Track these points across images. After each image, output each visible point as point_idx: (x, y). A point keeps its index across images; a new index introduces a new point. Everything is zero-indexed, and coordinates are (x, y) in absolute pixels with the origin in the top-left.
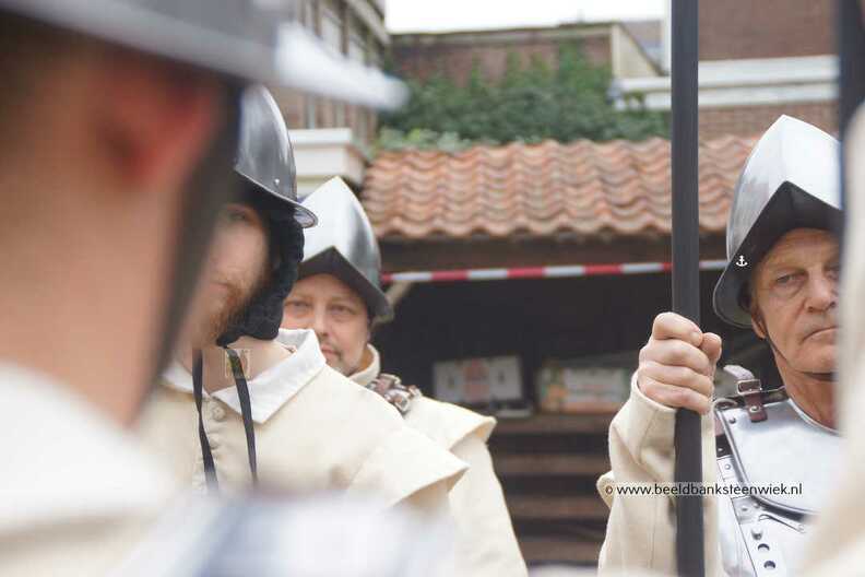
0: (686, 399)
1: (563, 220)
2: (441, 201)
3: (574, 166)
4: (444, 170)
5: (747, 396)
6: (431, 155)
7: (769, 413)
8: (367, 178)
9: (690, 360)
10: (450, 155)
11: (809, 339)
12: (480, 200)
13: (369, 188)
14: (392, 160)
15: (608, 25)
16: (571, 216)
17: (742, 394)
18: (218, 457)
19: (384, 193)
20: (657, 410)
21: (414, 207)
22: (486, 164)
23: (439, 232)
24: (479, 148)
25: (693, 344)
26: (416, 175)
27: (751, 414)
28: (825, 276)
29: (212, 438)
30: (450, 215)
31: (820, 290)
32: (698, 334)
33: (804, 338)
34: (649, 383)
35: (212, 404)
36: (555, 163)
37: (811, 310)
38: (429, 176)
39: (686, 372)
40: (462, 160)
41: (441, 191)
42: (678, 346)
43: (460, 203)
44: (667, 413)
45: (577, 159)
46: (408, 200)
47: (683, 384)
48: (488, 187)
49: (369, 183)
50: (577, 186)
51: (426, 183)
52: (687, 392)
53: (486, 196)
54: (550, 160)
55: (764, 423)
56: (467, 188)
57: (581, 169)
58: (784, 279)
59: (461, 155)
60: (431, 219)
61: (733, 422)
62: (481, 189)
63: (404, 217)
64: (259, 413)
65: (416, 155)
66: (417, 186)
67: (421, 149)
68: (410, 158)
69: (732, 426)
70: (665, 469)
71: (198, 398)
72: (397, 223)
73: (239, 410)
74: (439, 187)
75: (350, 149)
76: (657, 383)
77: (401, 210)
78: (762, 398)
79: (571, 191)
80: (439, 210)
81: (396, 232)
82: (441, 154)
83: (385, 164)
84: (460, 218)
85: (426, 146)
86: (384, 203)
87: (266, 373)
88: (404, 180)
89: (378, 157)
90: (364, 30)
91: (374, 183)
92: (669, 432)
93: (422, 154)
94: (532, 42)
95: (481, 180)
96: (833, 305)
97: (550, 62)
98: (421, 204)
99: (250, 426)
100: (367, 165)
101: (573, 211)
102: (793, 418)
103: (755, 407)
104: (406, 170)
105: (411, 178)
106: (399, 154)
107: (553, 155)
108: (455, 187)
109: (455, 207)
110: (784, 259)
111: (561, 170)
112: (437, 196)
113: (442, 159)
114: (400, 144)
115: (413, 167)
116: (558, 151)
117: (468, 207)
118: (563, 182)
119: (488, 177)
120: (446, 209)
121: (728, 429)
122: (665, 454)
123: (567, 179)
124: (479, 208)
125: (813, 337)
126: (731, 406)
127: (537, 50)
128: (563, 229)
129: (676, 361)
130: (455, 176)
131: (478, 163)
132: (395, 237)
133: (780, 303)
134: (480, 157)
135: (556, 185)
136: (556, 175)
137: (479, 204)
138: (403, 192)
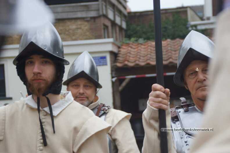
0: (161, 106)
1: (171, 60)
2: (138, 56)
3: (175, 46)
4: (139, 48)
5: (184, 105)
6: (136, 44)
7: (189, 110)
8: (119, 51)
9: (162, 96)
10: (141, 44)
11: (198, 90)
12: (149, 56)
13: (120, 54)
14: (126, 46)
15: (186, 7)
16: (173, 59)
17: (182, 105)
18: (45, 125)
19: (123, 55)
20: (153, 109)
21: (131, 58)
22: (151, 46)
23: (137, 65)
24: (149, 42)
25: (162, 91)
26: (132, 50)
27: (184, 110)
28: (202, 73)
29: (43, 120)
30: (141, 60)
31: (201, 76)
32: (163, 89)
33: (197, 89)
34: (151, 102)
35: (43, 111)
36: (169, 45)
37: (199, 82)
38: (136, 50)
39: (160, 99)
40: (144, 45)
41: (139, 54)
42: (158, 92)
43: (143, 57)
44: (156, 110)
45: (176, 44)
46: (130, 57)
47: (160, 102)
48: (151, 52)
49: (120, 52)
50: (175, 51)
51: (134, 52)
52: (161, 104)
53: (150, 55)
54: (168, 44)
55: (188, 112)
56: (146, 53)
57: (176, 47)
58: (192, 74)
59: (144, 44)
60: (135, 61)
61: (180, 112)
62: (149, 53)
63: (128, 61)
64: (55, 113)
65: (132, 44)
66: (132, 53)
67: (133, 43)
68: (131, 45)
69: (180, 113)
70: (156, 125)
71: (39, 110)
72: (126, 63)
73: (49, 113)
74: (138, 52)
75: (113, 44)
76: (153, 103)
77: (127, 59)
78: (188, 106)
79: (173, 52)
80: (138, 59)
81: (126, 65)
82: (139, 44)
83: (124, 47)
84: (144, 61)
85: (135, 42)
86: (123, 57)
87: (57, 103)
88: (129, 51)
89: (122, 45)
90: (120, 12)
91: (121, 52)
92: (157, 115)
93: (134, 44)
94: (166, 13)
95: (149, 50)
96: (205, 80)
97: (171, 18)
98: (133, 57)
99: (52, 117)
100: (119, 47)
101: (173, 58)
102: (196, 111)
103: (185, 108)
104: (130, 49)
105: (131, 51)
106: (128, 44)
107: (169, 43)
108: (142, 52)
109: (142, 58)
110: (192, 68)
111: (171, 47)
112: (138, 55)
113: (140, 45)
114: (128, 42)
115: (131, 47)
116: (170, 42)
117: (145, 58)
118: (171, 50)
119: (151, 50)
120: (140, 58)
121: (178, 114)
122: (156, 121)
123: (172, 49)
124: (148, 58)
125: (199, 89)
126: (180, 108)
127: (167, 15)
128: (171, 63)
129: (157, 96)
130: (142, 50)
131: (148, 46)
132: (125, 67)
133: (191, 80)
134: (150, 44)
135: (170, 51)
136: (169, 48)
137: (148, 57)
138: (129, 54)
